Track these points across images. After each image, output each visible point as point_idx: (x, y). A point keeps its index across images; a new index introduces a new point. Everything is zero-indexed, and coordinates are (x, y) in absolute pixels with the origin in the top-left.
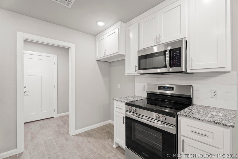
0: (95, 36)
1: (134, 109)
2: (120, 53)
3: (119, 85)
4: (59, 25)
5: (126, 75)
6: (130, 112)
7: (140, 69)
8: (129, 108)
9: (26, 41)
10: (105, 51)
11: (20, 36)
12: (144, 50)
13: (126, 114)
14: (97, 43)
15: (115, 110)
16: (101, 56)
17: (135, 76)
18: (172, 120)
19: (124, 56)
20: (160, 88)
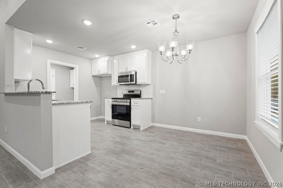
0: (91, 60)
1: (115, 100)
2: (109, 73)
3: (107, 92)
4: (70, 54)
5: (112, 85)
6: (114, 101)
7: (119, 82)
8: (113, 100)
9: (52, 64)
10: (99, 71)
11: (49, 61)
12: (121, 73)
13: (112, 103)
14: (93, 64)
15: (106, 103)
16: (96, 73)
17: (118, 87)
18: (129, 101)
19: (111, 74)
20: (129, 92)
